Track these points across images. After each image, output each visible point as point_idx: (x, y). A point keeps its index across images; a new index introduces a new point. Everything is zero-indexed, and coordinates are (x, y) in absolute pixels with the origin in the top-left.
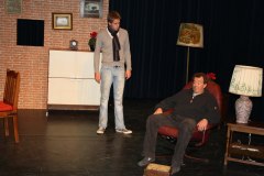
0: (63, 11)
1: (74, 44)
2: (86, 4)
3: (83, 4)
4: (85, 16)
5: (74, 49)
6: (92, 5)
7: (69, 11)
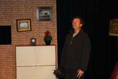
0: (24, 18)
1: (33, 41)
2: (40, 11)
3: (38, 11)
4: (40, 20)
5: (34, 44)
6: (44, 12)
7: (28, 18)
